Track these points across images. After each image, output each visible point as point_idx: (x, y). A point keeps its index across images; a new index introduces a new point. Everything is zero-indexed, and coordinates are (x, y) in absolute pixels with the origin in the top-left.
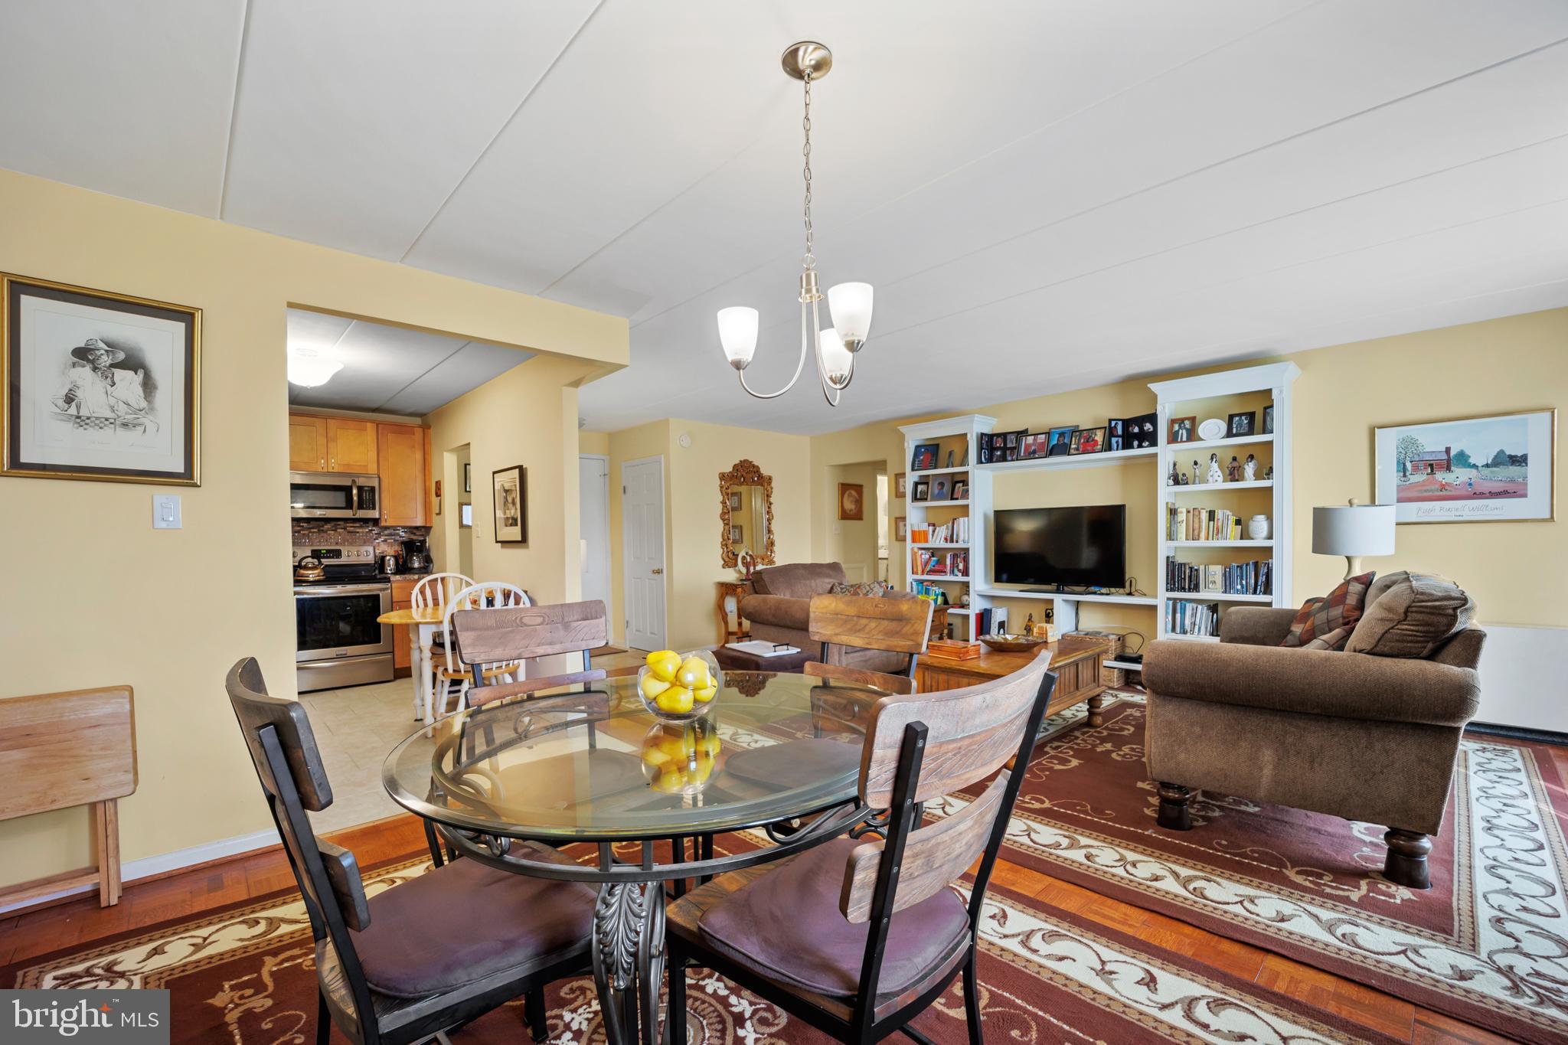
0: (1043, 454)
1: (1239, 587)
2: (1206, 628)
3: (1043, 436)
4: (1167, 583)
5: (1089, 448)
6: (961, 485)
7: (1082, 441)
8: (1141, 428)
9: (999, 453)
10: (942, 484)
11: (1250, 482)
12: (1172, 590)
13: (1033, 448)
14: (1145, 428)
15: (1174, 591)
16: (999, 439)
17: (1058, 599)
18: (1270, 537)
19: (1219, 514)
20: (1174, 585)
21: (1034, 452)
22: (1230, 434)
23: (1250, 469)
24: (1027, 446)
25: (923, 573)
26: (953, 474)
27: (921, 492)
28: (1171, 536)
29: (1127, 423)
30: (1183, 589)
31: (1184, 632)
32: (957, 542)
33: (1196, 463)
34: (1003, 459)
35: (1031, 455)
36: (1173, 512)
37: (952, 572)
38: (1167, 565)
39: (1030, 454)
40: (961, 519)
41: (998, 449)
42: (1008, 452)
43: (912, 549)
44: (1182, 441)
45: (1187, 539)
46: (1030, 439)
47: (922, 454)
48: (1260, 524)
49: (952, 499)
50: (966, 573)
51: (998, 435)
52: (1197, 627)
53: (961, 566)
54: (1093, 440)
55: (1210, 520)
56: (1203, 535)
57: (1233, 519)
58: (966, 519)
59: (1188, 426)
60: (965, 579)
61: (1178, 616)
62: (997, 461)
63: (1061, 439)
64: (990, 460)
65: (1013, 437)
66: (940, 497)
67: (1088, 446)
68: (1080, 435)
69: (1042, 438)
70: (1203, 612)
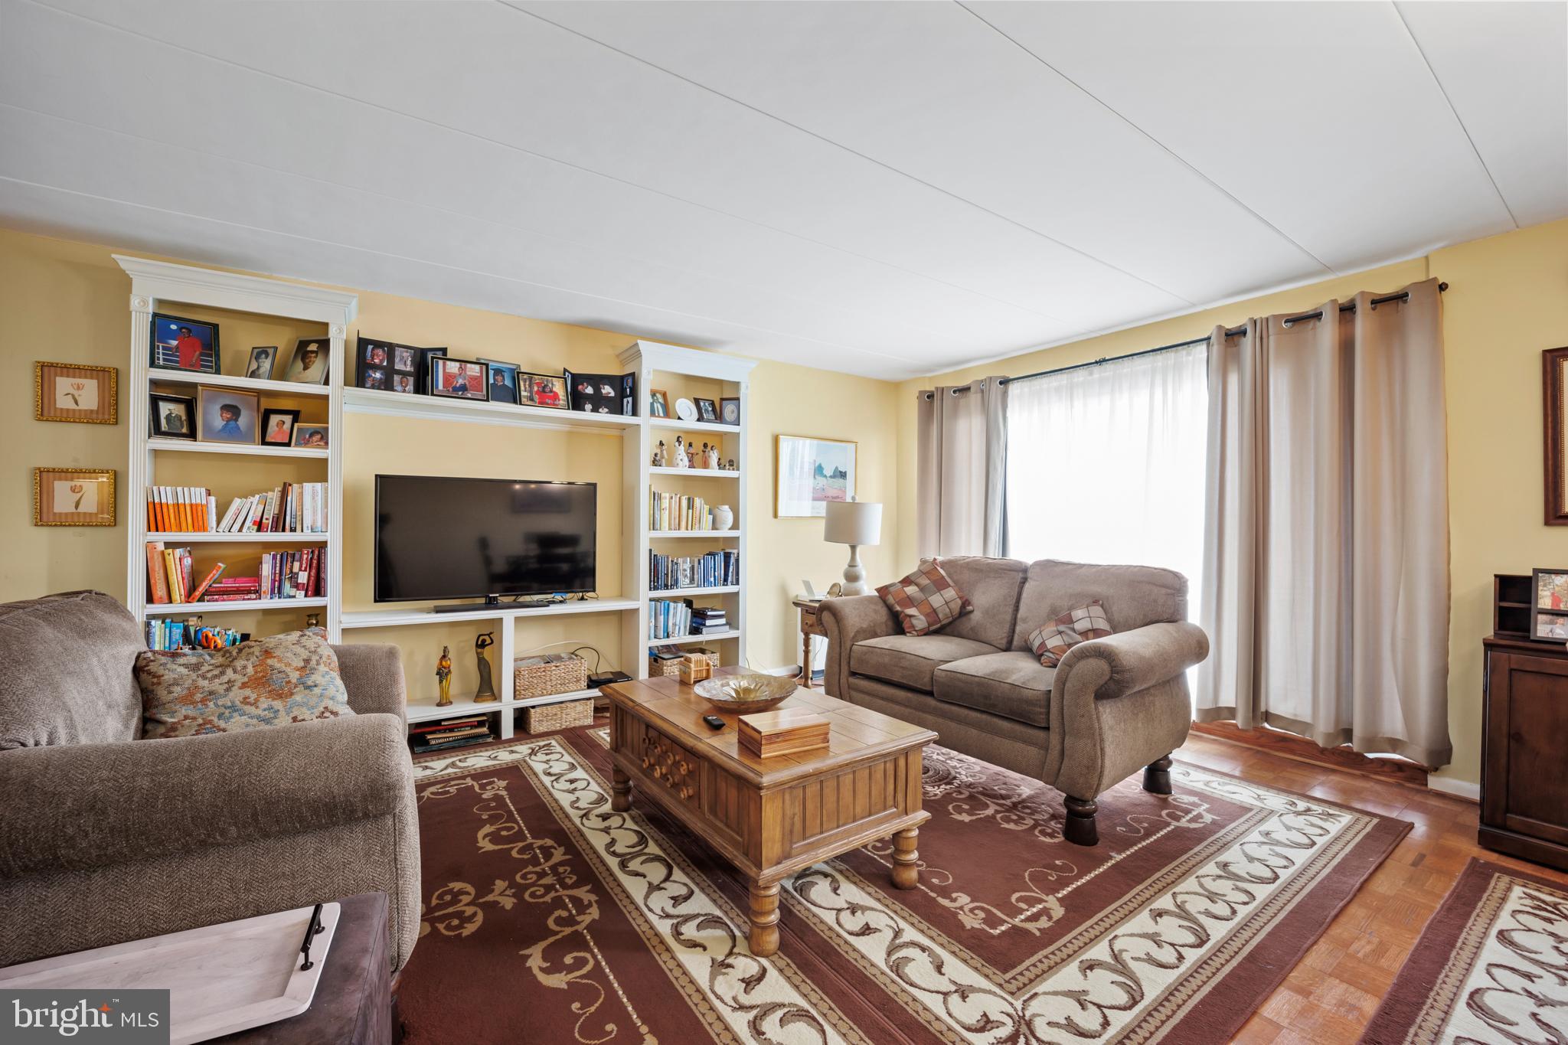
0: (479, 395)
1: (712, 579)
2: (685, 627)
3: (477, 367)
4: (650, 582)
5: (549, 401)
6: (288, 419)
7: (536, 389)
8: (597, 390)
9: (378, 375)
10: (232, 411)
11: (714, 472)
12: (656, 588)
13: (461, 381)
14: (604, 391)
15: (658, 589)
16: (380, 352)
17: (509, 618)
18: (735, 526)
19: (698, 502)
20: (658, 582)
21: (464, 388)
22: (700, 419)
23: (714, 457)
24: (449, 377)
25: (189, 597)
26: (260, 393)
27: (168, 417)
28: (653, 526)
30: (666, 587)
31: (668, 637)
32: (293, 530)
33: (661, 444)
34: (387, 385)
35: (458, 391)
36: (656, 497)
37: (277, 591)
38: (650, 559)
39: (455, 389)
40: (308, 486)
41: (375, 367)
42: (397, 378)
43: (150, 546)
44: (659, 416)
45: (670, 529)
46: (453, 367)
47: (173, 335)
48: (726, 514)
49: (264, 443)
50: (317, 587)
52: (677, 628)
53: (303, 578)
54: (551, 391)
55: (689, 508)
56: (683, 524)
57: (707, 508)
58: (318, 485)
59: (661, 400)
60: (315, 602)
61: (661, 618)
62: (373, 387)
63: (499, 378)
64: (360, 382)
65: (407, 355)
66: (230, 433)
67: (545, 397)
68: (531, 379)
69: (474, 370)
70: (681, 607)
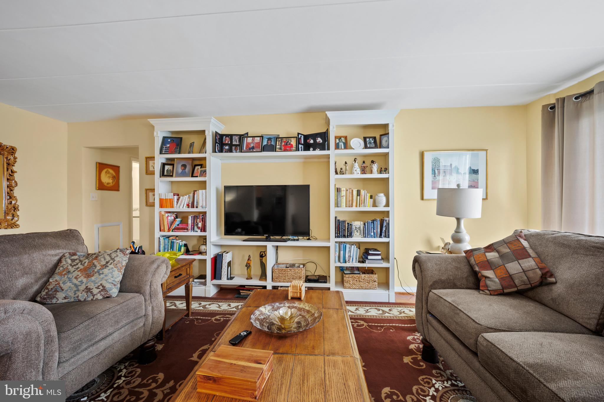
0: (259, 149)
1: (372, 234)
2: (356, 258)
3: (259, 138)
4: (336, 233)
5: (288, 149)
6: (199, 167)
7: (283, 144)
8: (315, 141)
9: (227, 147)
10: (184, 166)
11: (376, 175)
12: (338, 237)
13: (252, 145)
14: (318, 141)
15: (340, 237)
16: (227, 138)
17: (270, 245)
18: (387, 205)
19: (363, 192)
20: (340, 234)
21: (253, 148)
22: (366, 147)
23: (375, 167)
25: (169, 230)
26: (193, 159)
27: (167, 170)
28: (337, 205)
29: (306, 137)
30: (344, 236)
31: (345, 262)
32: (197, 207)
33: (346, 163)
34: (230, 151)
35: (251, 149)
36: (338, 190)
37: (193, 229)
38: (336, 222)
39: (250, 149)
40: (200, 191)
41: (226, 145)
42: (233, 148)
43: (160, 213)
44: (341, 149)
45: (346, 206)
46: (250, 140)
47: (169, 143)
48: (382, 198)
49: (192, 176)
50: (204, 229)
51: (227, 136)
52: (351, 258)
53: (200, 225)
54: (290, 144)
55: (358, 195)
56: (354, 204)
57: (369, 195)
58: (204, 190)
59: (344, 141)
60: (203, 234)
61: (342, 252)
62: (225, 152)
63: (269, 142)
64: (221, 151)
65: (237, 138)
66: (183, 174)
67: (287, 147)
68: (281, 141)
69: (257, 140)
70: (354, 248)
